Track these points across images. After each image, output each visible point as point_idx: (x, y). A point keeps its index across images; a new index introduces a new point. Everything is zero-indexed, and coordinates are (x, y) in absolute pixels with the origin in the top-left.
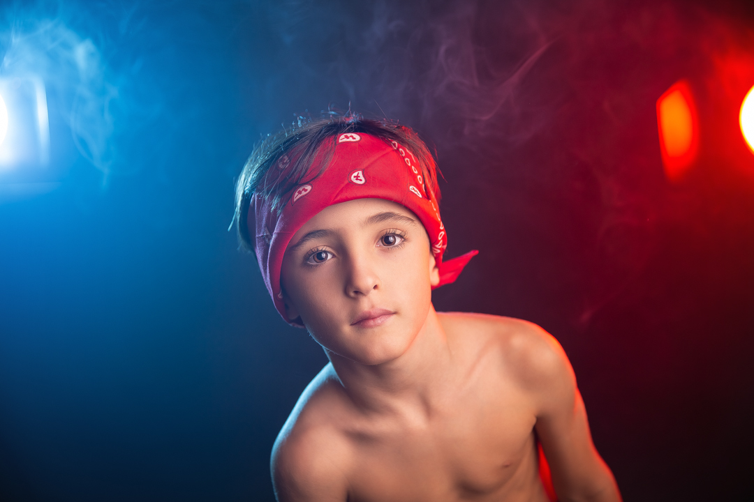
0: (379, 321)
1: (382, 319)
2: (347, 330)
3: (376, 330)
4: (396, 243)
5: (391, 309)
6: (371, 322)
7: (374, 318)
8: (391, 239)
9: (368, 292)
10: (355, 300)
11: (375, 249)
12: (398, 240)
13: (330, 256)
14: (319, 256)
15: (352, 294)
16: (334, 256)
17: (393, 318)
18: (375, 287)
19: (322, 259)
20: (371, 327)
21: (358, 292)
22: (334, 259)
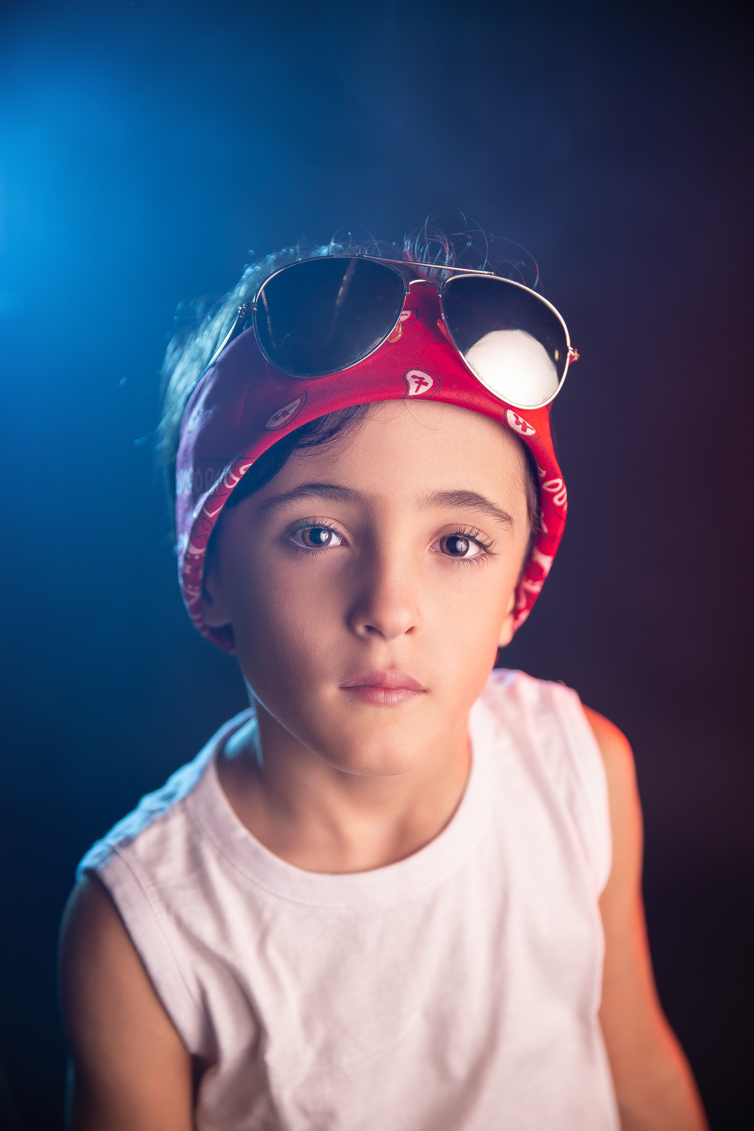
0: (394, 698)
1: (401, 697)
2: (330, 692)
3: (384, 712)
4: (468, 555)
5: (424, 683)
6: (381, 695)
7: (388, 690)
8: (461, 545)
9: (394, 635)
10: (363, 642)
11: (427, 557)
12: (473, 550)
13: (335, 541)
14: (313, 535)
15: (361, 630)
16: (344, 542)
17: (420, 698)
18: (411, 630)
19: (318, 542)
20: (377, 704)
21: (375, 630)
22: (344, 551)
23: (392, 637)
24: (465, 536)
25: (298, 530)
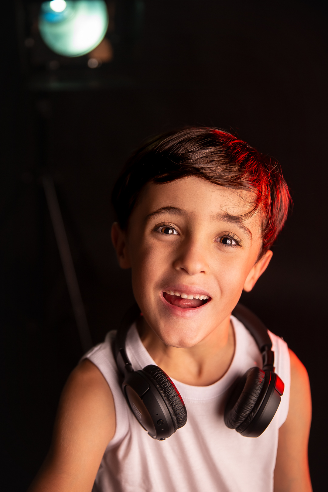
23: (192, 274)
24: (231, 237)
25: (160, 227)
